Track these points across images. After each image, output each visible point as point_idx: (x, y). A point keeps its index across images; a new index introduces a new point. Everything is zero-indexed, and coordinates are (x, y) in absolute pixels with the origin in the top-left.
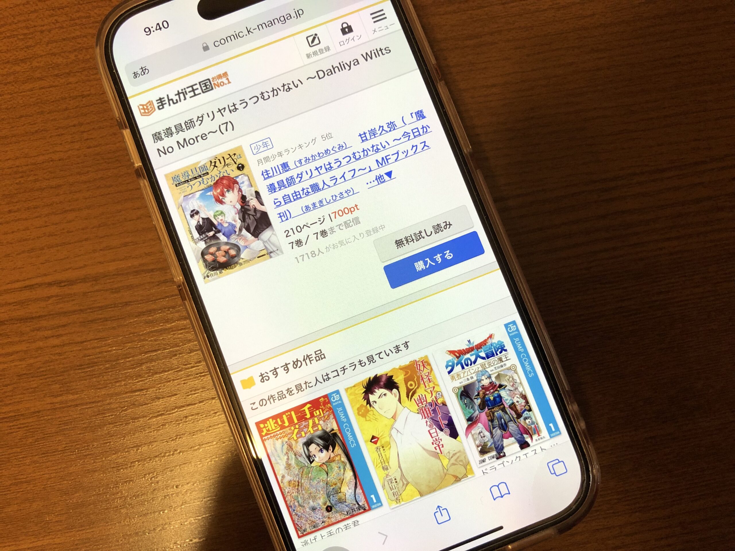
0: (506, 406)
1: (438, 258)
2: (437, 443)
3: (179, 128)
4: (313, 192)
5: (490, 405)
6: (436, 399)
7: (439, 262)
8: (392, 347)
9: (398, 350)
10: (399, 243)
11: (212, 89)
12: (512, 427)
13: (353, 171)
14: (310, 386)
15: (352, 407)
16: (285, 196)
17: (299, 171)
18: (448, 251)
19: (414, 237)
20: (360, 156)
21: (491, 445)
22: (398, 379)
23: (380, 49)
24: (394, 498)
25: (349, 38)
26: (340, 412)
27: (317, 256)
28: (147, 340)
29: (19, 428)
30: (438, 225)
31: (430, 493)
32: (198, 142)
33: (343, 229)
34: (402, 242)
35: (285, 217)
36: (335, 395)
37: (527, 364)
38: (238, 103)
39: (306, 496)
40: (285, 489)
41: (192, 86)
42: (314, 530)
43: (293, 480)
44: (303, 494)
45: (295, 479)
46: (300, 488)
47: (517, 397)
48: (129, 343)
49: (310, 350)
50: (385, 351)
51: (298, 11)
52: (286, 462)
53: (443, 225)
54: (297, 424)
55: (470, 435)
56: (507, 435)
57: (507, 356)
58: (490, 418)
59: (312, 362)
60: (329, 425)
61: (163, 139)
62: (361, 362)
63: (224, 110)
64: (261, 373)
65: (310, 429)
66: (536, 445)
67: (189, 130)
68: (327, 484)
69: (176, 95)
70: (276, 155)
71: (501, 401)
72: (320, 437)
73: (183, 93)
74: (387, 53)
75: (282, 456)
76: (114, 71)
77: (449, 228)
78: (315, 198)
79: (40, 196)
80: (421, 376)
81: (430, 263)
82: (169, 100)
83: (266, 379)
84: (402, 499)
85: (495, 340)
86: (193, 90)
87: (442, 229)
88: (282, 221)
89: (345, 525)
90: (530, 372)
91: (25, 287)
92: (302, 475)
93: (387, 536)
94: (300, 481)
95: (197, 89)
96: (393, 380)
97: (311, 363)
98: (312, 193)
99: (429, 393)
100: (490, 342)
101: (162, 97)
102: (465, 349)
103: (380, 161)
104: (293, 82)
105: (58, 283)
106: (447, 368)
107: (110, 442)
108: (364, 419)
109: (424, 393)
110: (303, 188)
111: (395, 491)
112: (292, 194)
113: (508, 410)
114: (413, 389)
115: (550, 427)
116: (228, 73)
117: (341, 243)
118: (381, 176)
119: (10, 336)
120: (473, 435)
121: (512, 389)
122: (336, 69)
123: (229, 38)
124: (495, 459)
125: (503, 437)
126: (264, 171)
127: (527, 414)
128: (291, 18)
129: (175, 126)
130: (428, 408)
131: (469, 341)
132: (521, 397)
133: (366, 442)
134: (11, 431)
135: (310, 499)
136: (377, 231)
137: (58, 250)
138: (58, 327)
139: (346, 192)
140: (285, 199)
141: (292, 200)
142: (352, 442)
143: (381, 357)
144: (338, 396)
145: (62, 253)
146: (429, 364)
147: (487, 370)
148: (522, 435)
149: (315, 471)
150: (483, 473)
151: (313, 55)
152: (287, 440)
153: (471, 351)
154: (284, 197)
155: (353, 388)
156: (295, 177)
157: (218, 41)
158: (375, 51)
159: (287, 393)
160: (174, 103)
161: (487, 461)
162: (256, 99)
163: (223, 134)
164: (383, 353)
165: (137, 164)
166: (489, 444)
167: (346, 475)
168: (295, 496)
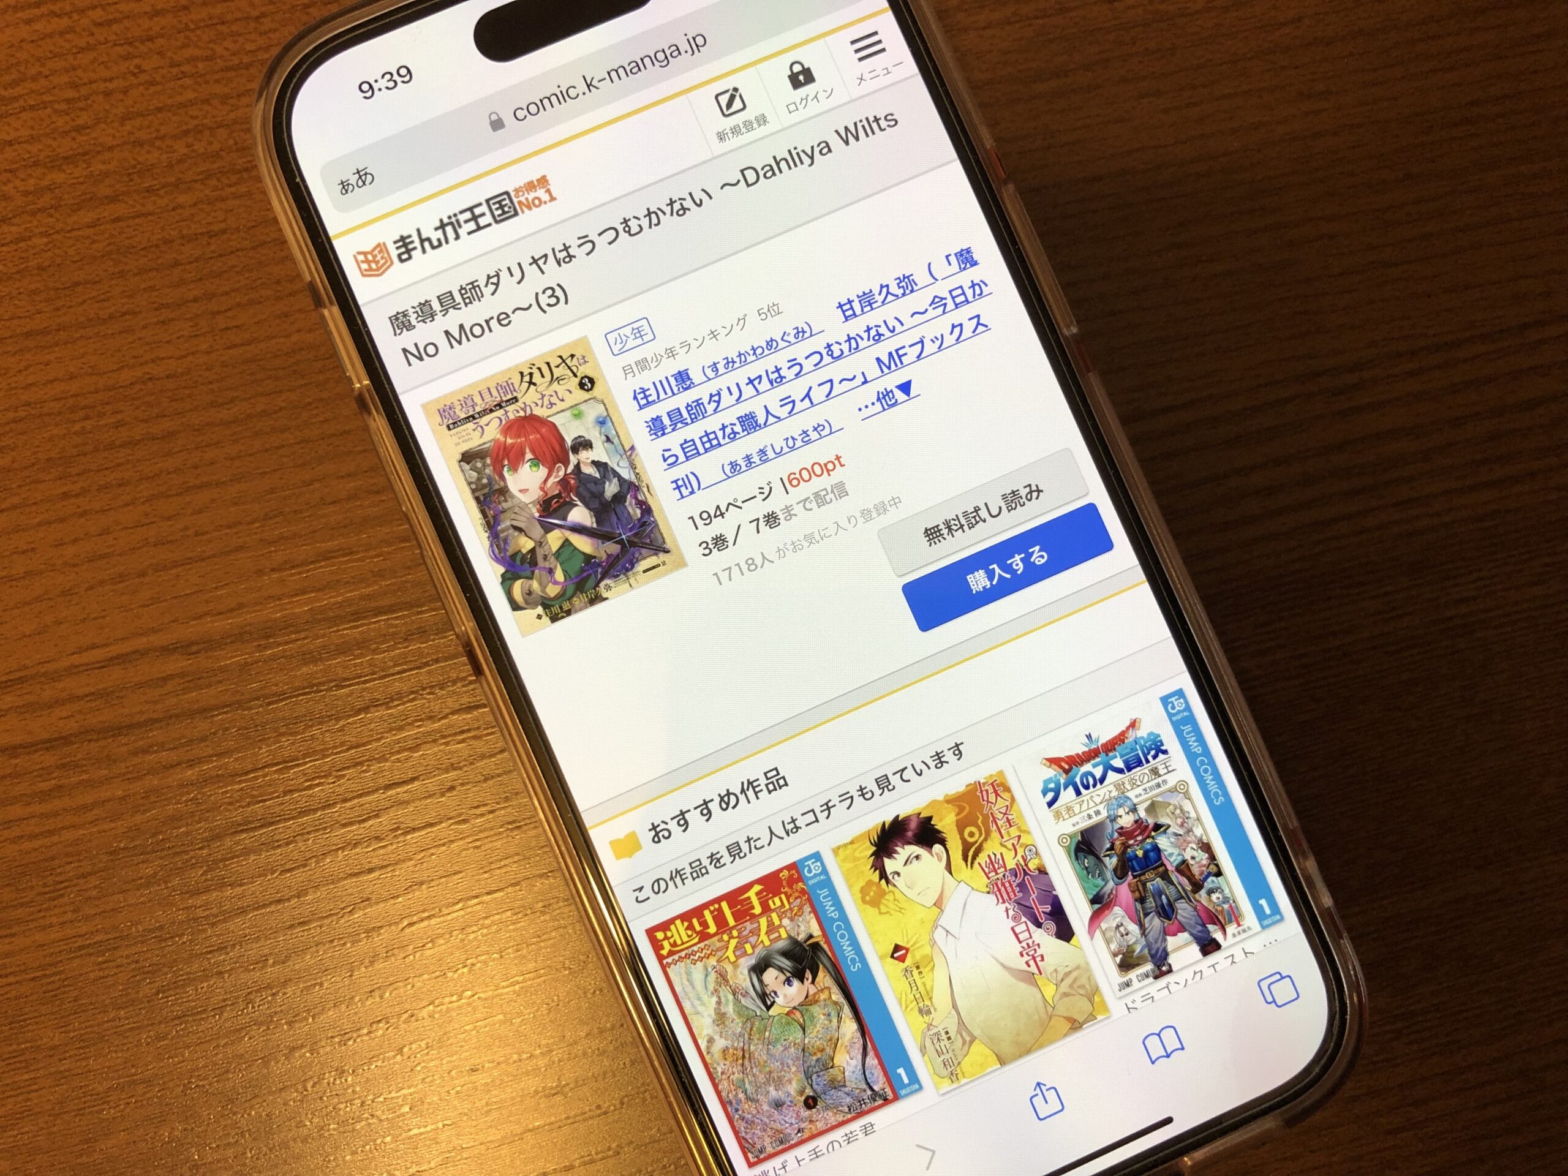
0: (1170, 868)
1: (1017, 562)
2: (1030, 953)
3: (447, 302)
4: (746, 433)
5: (1138, 869)
6: (1025, 861)
7: (1019, 572)
8: (927, 755)
9: (942, 763)
10: (932, 534)
11: (516, 214)
12: (1184, 910)
13: (829, 384)
14: (759, 844)
15: (850, 887)
16: (686, 442)
17: (712, 387)
18: (1037, 548)
19: (963, 521)
20: (841, 350)
21: (1141, 950)
22: (943, 823)
23: (875, 117)
24: (945, 1072)
25: (807, 96)
26: (824, 898)
27: (759, 568)
28: (387, 760)
29: (120, 966)
30: (1013, 492)
31: (1020, 1056)
32: (490, 330)
33: (811, 509)
34: (939, 531)
35: (687, 488)
36: (813, 863)
37: (1211, 777)
38: (573, 243)
39: (761, 1078)
40: (715, 1065)
41: (471, 209)
42: (780, 1148)
43: (733, 1046)
44: (754, 1075)
46: (746, 1062)
47: (1192, 848)
48: (348, 768)
49: (755, 769)
51: (694, 39)
52: (715, 1009)
53: (1023, 492)
54: (733, 927)
55: (1098, 933)
57: (1168, 764)
58: (1137, 894)
59: (759, 794)
60: (802, 928)
61: (414, 327)
63: (544, 259)
64: (653, 824)
65: (763, 937)
66: (1232, 945)
67: (469, 305)
68: (803, 1050)
69: (436, 229)
70: (663, 354)
71: (1160, 858)
72: (785, 954)
73: (451, 224)
74: (889, 126)
75: (705, 998)
76: (298, 180)
77: (1037, 498)
78: (750, 444)
79: (130, 458)
80: (992, 813)
81: (1000, 575)
82: (422, 241)
83: (663, 836)
85: (1142, 732)
86: (475, 218)
87: (1021, 501)
88: (683, 497)
89: (846, 1135)
90: (1216, 795)
91: (111, 659)
92: (750, 1035)
93: (934, 1152)
94: (746, 1048)
95: (483, 214)
96: (933, 825)
97: (758, 798)
98: (742, 434)
100: (1131, 736)
101: (405, 234)
103: (886, 360)
104: (690, 194)
105: (184, 648)
106: (1045, 794)
107: (321, 984)
108: (876, 910)
109: (999, 850)
110: (723, 425)
111: (947, 1056)
112: (701, 438)
113: (1175, 877)
114: (976, 842)
115: (1261, 906)
116: (548, 178)
117: (810, 538)
118: (888, 394)
119: (85, 768)
120: (1104, 933)
121: (1181, 832)
122: (783, 164)
123: (546, 102)
126: (638, 391)
128: (680, 53)
129: (438, 297)
130: (1009, 882)
131: (1089, 737)
132: (1200, 848)
133: (881, 958)
134: (101, 974)
135: (770, 1085)
136: (885, 510)
137: (178, 576)
138: (191, 742)
139: (815, 429)
140: (686, 450)
141: (702, 450)
142: (853, 960)
143: (905, 777)
144: (819, 864)
145: (187, 580)
146: (1008, 789)
147: (1128, 794)
148: (1204, 925)
149: (777, 1026)
150: (1128, 1009)
151: (730, 135)
152: (715, 964)
153: (1094, 758)
154: (684, 446)
155: (850, 846)
156: (705, 400)
157: (522, 109)
158: (865, 123)
159: (711, 864)
160: (433, 247)
161: (1136, 984)
162: (612, 233)
163: (545, 312)
164: (910, 768)
165: (360, 382)
166: (1138, 948)
167: (843, 1030)
168: (737, 1079)
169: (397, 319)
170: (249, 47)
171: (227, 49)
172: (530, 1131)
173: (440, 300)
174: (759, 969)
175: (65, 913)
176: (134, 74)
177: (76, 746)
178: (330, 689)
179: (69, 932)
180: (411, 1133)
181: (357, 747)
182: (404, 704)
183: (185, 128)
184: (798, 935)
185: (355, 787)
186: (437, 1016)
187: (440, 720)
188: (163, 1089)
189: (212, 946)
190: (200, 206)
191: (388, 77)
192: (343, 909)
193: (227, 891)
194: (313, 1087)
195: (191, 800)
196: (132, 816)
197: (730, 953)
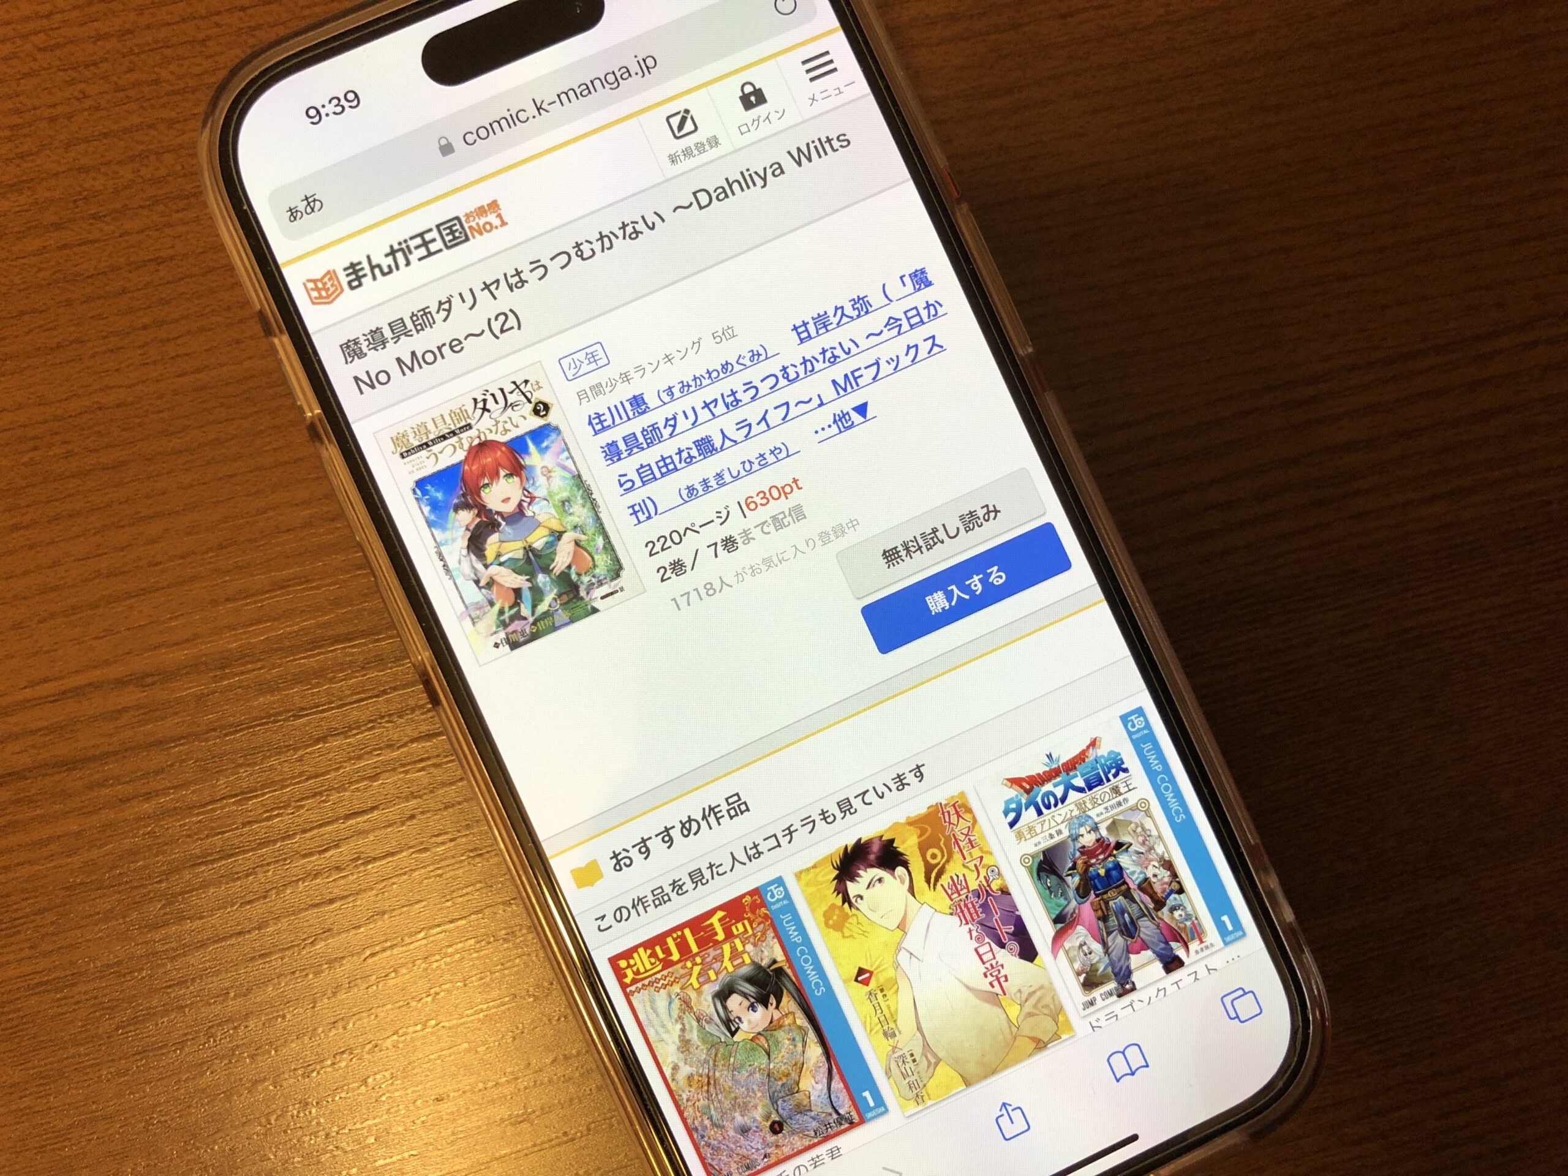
0: (1132, 886)
1: (975, 583)
2: (994, 974)
3: (399, 329)
4: (702, 457)
5: (1100, 887)
6: (987, 881)
7: (978, 593)
8: (888, 777)
9: (903, 785)
10: (891, 556)
11: (467, 239)
12: (1146, 929)
13: (785, 407)
14: (721, 870)
15: (813, 911)
16: (642, 467)
17: (668, 411)
18: (995, 568)
19: (921, 542)
20: (797, 372)
21: (1105, 969)
22: (906, 845)
23: (827, 138)
24: (911, 1095)
25: (759, 117)
26: (787, 922)
27: (717, 593)
28: (345, 790)
29: (78, 1002)
30: (971, 513)
31: (985, 1077)
32: (443, 357)
33: (769, 533)
34: (897, 552)
35: (644, 513)
36: (775, 888)
37: (1171, 795)
38: (525, 268)
39: (727, 1104)
40: (680, 1093)
41: (421, 235)
43: (697, 1072)
44: (719, 1101)
45: (701, 1071)
46: (712, 1089)
47: (1154, 866)
48: (307, 798)
49: (716, 795)
50: (874, 788)
51: (644, 60)
52: (680, 1036)
53: (981, 513)
54: (697, 954)
55: (1061, 953)
56: (1137, 946)
57: (1128, 783)
58: (1100, 912)
59: (720, 820)
60: (766, 953)
61: (366, 355)
62: (826, 815)
63: (495, 285)
64: (614, 852)
65: (727, 963)
66: (1195, 962)
67: (421, 332)
68: (768, 1075)
69: (387, 255)
70: (617, 379)
71: (1122, 877)
72: (749, 980)
73: (402, 250)
74: (841, 146)
75: (669, 1025)
76: (245, 207)
77: (995, 518)
78: (707, 468)
79: (80, 489)
80: (954, 835)
81: (958, 595)
82: (372, 268)
83: (625, 864)
84: (928, 1095)
86: (425, 244)
87: (979, 522)
88: (639, 522)
89: (813, 1159)
90: (1177, 812)
91: (64, 692)
92: (715, 1061)
94: (711, 1074)
95: (434, 240)
96: (896, 848)
97: (719, 824)
98: (699, 458)
99: (972, 871)
100: (1092, 754)
101: (355, 261)
102: (1041, 773)
103: (841, 382)
104: (643, 217)
105: (140, 680)
106: (1006, 814)
107: (284, 1017)
108: (839, 934)
109: (961, 871)
110: (679, 449)
111: (912, 1079)
112: (657, 463)
114: (938, 864)
115: (1224, 922)
116: (499, 202)
117: (768, 562)
118: (844, 416)
119: (39, 803)
120: (1067, 952)
121: (1143, 850)
122: (736, 186)
123: (496, 125)
124: (1115, 998)
125: (1129, 951)
127: (1175, 899)
128: (630, 75)
129: (389, 324)
130: (972, 903)
131: (1050, 756)
132: (1162, 865)
133: (845, 981)
134: (60, 1010)
135: (735, 1111)
136: (843, 532)
137: (132, 607)
138: (147, 775)
139: (772, 452)
140: (642, 475)
141: (658, 475)
142: (817, 984)
143: (867, 801)
144: (781, 889)
145: (141, 611)
146: (969, 810)
147: (1089, 813)
148: (1167, 943)
149: (741, 1052)
150: (1093, 1027)
151: (682, 158)
152: (679, 991)
153: (1055, 777)
154: (640, 471)
155: (812, 871)
156: (661, 425)
157: (472, 133)
158: (817, 143)
159: (673, 891)
160: (384, 274)
161: (1100, 1003)
162: (565, 258)
163: (497, 338)
164: (872, 791)
165: (312, 411)
166: (1101, 967)
167: (808, 1054)
168: (702, 1106)
169: (348, 347)
170: (196, 70)
171: (172, 73)
172: (497, 1159)
173: (391, 327)
174: (723, 995)
175: (21, 950)
176: (78, 99)
177: (29, 781)
178: (286, 720)
179: (28, 969)
180: (377, 1164)
181: (316, 776)
182: (362, 733)
183: (131, 153)
184: (762, 960)
185: (313, 816)
186: (401, 1046)
187: (399, 748)
188: (126, 1125)
189: (172, 980)
190: (147, 232)
191: (335, 102)
192: (304, 940)
193: (186, 924)
194: (276, 1120)
195: (148, 833)
196: (88, 850)
197: (693, 980)
